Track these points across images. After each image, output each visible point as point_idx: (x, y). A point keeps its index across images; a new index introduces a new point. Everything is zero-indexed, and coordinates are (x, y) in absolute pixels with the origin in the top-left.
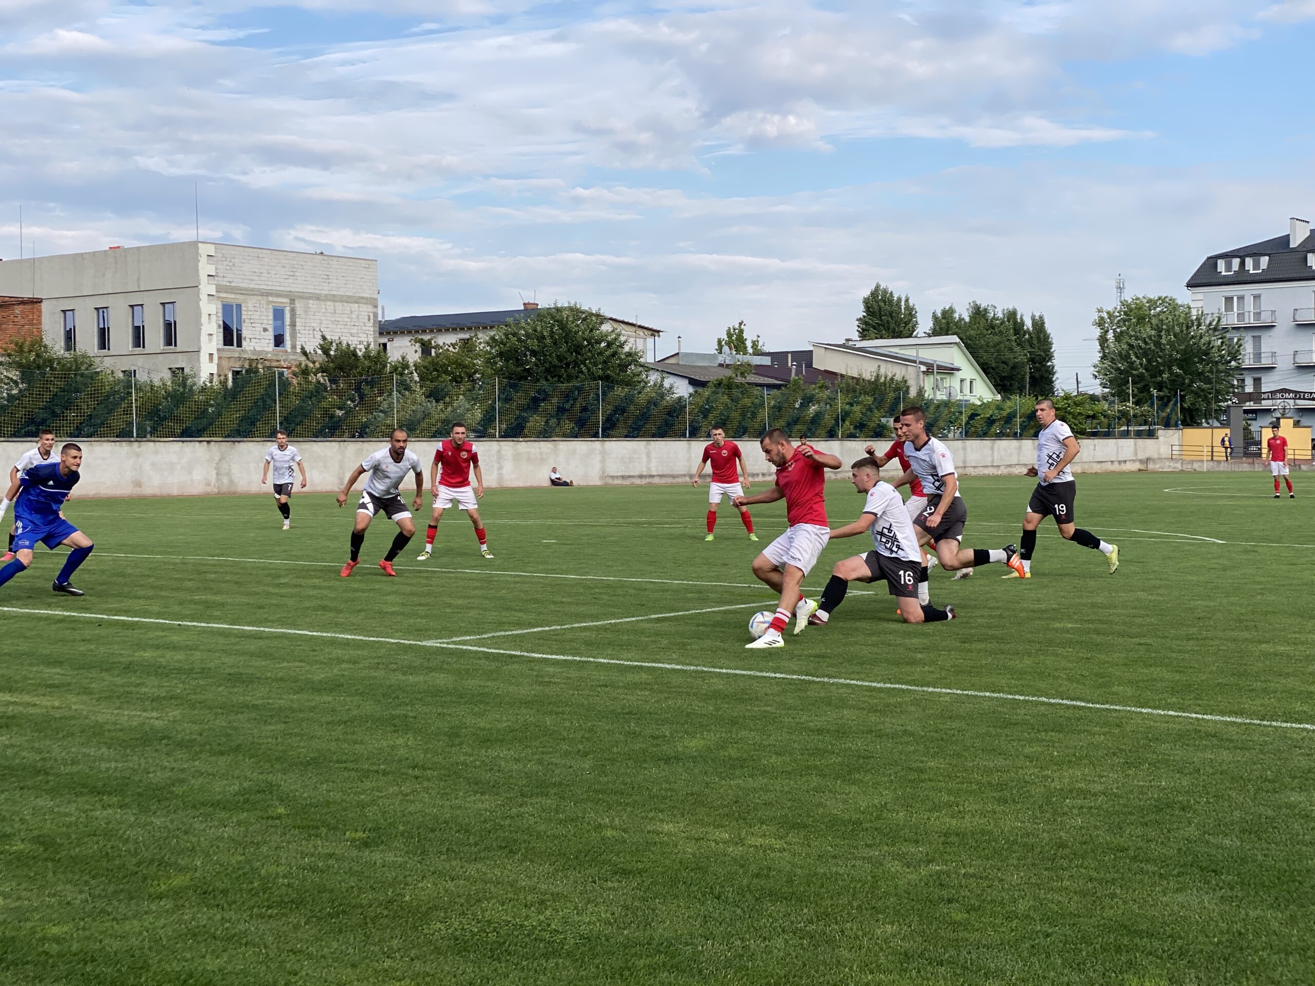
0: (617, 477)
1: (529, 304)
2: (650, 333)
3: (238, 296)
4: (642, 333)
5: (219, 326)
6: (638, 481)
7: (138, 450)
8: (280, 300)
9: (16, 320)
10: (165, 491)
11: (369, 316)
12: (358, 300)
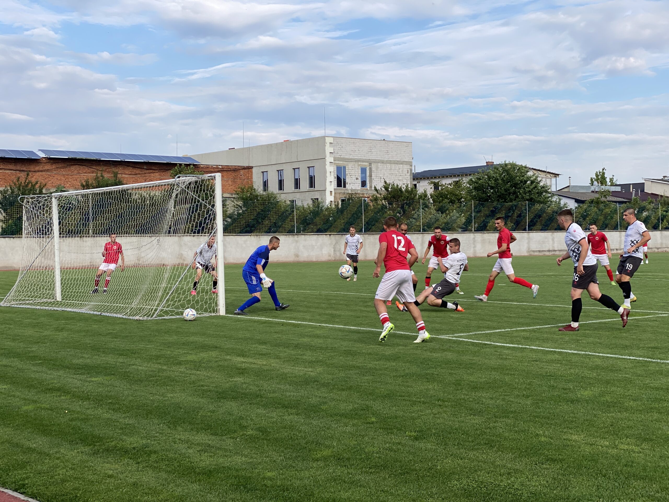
0: (536, 251)
1: (489, 162)
2: (554, 175)
3: (344, 163)
4: (549, 176)
5: (335, 178)
6: (547, 253)
7: (297, 239)
8: (364, 164)
9: (241, 177)
10: (309, 259)
11: (408, 171)
12: (402, 163)
